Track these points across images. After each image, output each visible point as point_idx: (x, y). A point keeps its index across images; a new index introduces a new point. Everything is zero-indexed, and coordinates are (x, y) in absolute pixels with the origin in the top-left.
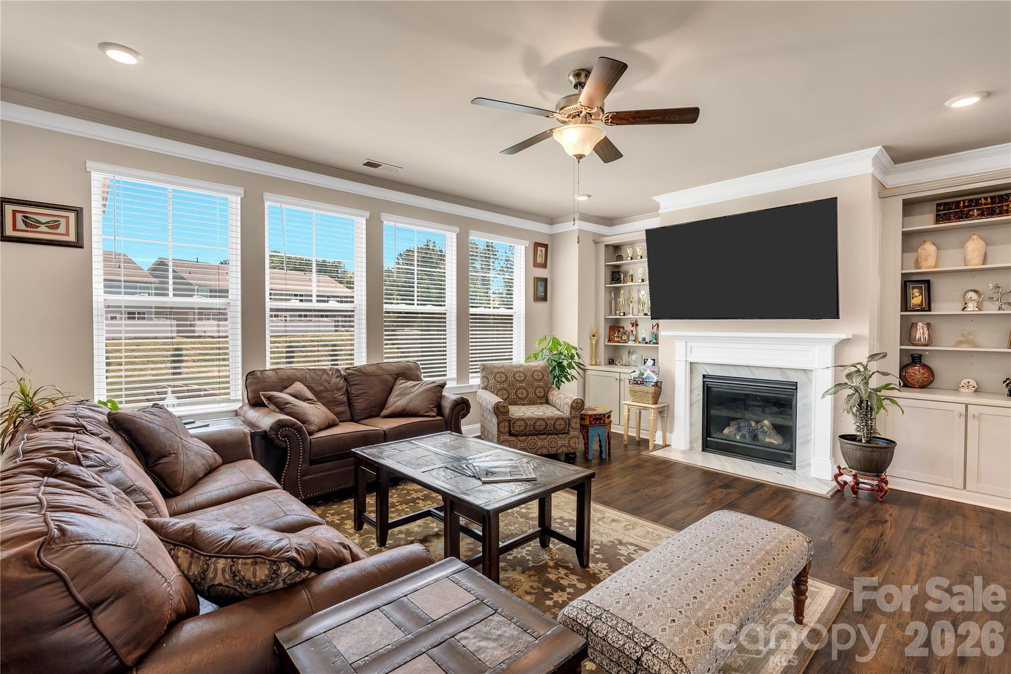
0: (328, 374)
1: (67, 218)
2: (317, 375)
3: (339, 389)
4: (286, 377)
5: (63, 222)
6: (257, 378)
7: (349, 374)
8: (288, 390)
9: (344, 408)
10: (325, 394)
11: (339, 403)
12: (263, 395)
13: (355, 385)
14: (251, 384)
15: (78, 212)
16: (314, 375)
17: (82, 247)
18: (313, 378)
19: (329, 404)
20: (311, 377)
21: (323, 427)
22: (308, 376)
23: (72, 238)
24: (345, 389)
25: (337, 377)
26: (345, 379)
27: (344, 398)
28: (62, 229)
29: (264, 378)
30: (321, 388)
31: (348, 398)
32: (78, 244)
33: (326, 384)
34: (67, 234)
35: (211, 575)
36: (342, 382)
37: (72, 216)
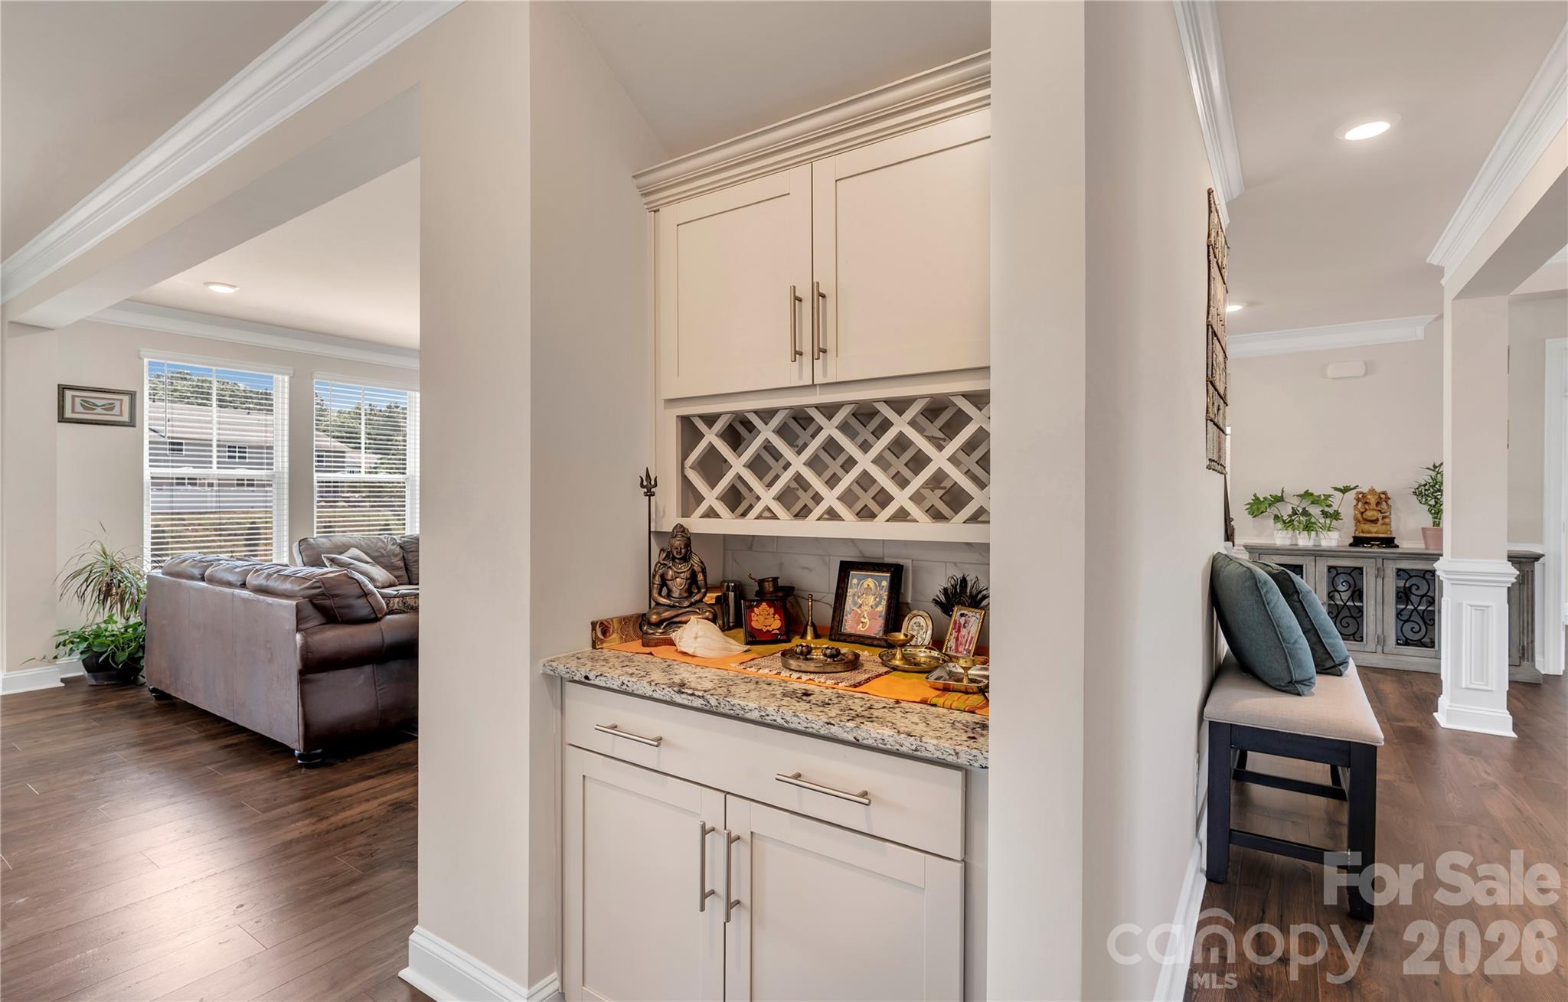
0: (383, 542)
1: (121, 400)
2: (372, 542)
3: (396, 555)
4: (340, 544)
5: (117, 404)
6: (310, 545)
7: (405, 542)
8: (346, 554)
9: (403, 572)
10: (381, 559)
11: (398, 568)
12: (325, 557)
13: (411, 552)
14: (305, 549)
15: (132, 395)
16: (369, 542)
17: (134, 426)
18: (368, 545)
19: (389, 567)
20: (366, 544)
21: (386, 585)
22: (363, 543)
23: (126, 418)
24: (401, 555)
25: (393, 544)
26: (401, 547)
27: (402, 564)
28: (116, 411)
29: (318, 544)
30: (377, 554)
31: (405, 564)
32: (131, 424)
33: (382, 550)
34: (121, 415)
35: (391, 605)
36: (398, 550)
37: (126, 399)
